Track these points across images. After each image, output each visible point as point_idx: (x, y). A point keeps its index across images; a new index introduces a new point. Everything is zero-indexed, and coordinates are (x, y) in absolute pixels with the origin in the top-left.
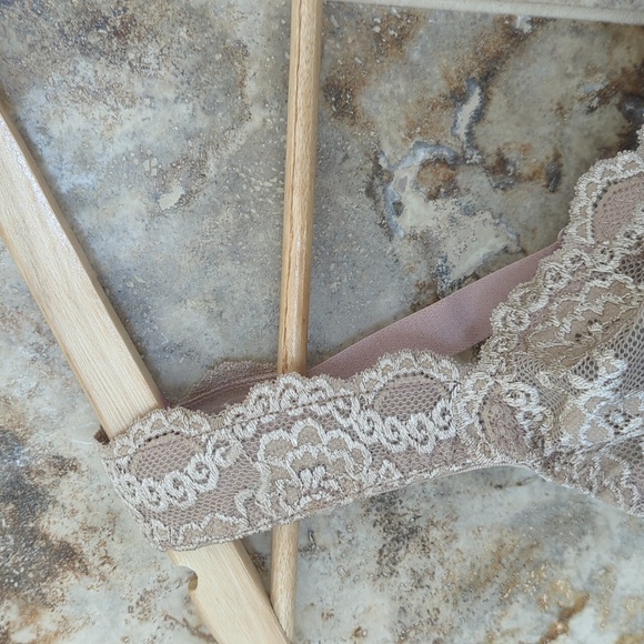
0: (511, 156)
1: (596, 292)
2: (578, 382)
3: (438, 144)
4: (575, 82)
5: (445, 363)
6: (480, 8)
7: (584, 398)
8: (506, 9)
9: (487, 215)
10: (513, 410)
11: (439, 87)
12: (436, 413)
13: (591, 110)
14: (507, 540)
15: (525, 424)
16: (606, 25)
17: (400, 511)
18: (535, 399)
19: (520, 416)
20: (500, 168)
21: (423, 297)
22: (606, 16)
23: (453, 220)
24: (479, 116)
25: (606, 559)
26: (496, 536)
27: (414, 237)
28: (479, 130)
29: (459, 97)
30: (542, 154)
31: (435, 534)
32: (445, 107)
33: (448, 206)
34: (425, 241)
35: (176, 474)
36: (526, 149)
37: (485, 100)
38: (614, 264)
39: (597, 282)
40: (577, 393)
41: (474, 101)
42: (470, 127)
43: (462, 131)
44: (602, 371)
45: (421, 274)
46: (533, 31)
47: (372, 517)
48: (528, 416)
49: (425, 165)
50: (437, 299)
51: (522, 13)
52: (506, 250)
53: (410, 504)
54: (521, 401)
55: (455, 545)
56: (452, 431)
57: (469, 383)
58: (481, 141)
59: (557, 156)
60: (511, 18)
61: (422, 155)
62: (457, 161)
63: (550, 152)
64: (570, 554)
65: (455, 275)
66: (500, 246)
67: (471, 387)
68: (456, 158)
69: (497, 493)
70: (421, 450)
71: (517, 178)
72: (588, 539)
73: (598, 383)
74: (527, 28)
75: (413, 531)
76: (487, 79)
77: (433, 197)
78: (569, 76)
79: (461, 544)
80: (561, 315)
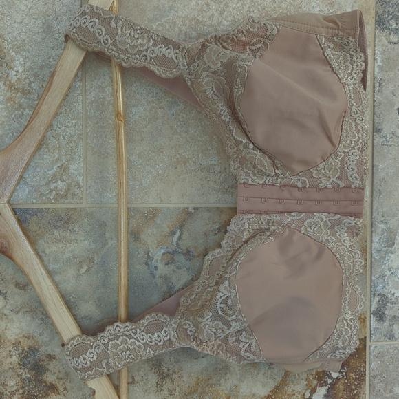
0: (191, 250)
1: (209, 292)
2: (200, 319)
3: (167, 248)
4: (210, 226)
5: (165, 316)
6: (177, 206)
7: (202, 324)
8: (186, 206)
9: (185, 269)
10: (186, 330)
11: (167, 230)
12: (163, 332)
13: (216, 234)
14: (200, 377)
15: (190, 333)
16: (218, 208)
17: (163, 368)
18: (192, 326)
19: (188, 331)
20: (188, 253)
21: (166, 296)
22: (218, 206)
23: (174, 271)
24: (180, 238)
25: (235, 382)
26: (196, 376)
27: (162, 277)
28: (180, 243)
29: (173, 233)
30: (201, 249)
31: (175, 375)
32: (169, 236)
33: (172, 267)
34: (165, 278)
35: (84, 356)
36: (195, 247)
37: (181, 233)
38: (214, 283)
39: (209, 289)
40: (201, 323)
41: (178, 234)
42: (177, 242)
43: (175, 243)
44: (205, 316)
45: (165, 288)
46: (195, 212)
47: (153, 371)
48: (191, 331)
49: (164, 254)
50: (170, 296)
51: (191, 207)
52: (192, 279)
53: (166, 366)
54: (188, 326)
55: (182, 379)
56: (168, 337)
57: (173, 322)
58: (181, 246)
59: (206, 249)
60: (188, 208)
61: (163, 251)
62: (174, 253)
63: (204, 248)
64: (222, 381)
65: (176, 289)
66: (190, 278)
67: (173, 323)
68: (173, 252)
69: (195, 361)
70: (159, 344)
71: (194, 256)
72: (228, 375)
73: (205, 320)
74: (193, 211)
75: (168, 375)
76: (181, 227)
77: (167, 264)
78: (208, 224)
79: (184, 379)
80: (199, 299)
